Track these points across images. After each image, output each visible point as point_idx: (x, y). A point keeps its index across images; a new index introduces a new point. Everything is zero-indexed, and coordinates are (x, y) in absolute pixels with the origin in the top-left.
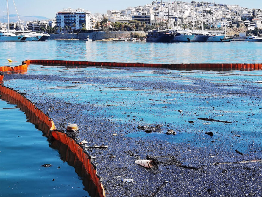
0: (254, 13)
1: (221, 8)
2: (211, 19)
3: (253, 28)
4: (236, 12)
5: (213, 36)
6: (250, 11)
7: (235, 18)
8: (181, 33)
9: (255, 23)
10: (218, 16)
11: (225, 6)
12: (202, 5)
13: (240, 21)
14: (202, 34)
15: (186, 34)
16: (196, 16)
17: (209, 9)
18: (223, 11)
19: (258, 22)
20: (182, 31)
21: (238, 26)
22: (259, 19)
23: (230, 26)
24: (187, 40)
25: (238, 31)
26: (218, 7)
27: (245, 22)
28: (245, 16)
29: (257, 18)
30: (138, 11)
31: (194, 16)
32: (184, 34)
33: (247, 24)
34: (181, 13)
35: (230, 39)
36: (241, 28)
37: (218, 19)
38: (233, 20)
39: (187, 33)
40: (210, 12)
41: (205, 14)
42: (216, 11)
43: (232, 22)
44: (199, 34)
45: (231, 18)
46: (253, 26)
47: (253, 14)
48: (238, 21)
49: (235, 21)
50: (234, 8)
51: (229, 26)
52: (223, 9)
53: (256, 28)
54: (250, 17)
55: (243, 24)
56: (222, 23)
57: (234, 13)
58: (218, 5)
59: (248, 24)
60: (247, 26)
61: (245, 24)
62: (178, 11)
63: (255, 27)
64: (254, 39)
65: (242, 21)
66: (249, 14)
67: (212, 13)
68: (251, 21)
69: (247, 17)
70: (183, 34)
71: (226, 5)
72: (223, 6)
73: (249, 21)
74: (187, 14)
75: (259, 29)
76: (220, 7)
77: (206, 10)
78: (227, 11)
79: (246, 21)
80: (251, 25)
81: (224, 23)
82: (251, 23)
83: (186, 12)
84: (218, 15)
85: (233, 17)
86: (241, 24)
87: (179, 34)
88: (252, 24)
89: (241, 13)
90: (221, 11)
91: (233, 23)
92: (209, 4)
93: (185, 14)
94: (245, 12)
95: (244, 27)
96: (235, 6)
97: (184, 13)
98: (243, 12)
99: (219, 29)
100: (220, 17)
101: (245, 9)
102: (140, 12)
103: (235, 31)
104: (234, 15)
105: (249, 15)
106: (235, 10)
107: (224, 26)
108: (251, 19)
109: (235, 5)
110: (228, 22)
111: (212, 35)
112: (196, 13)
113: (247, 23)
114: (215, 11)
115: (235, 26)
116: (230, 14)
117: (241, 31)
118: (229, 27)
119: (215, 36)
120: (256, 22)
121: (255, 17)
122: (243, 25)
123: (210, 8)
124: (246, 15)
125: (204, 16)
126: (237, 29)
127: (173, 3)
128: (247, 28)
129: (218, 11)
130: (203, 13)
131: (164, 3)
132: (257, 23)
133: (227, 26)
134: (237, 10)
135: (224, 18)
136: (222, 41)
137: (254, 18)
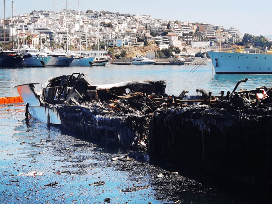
0: (168, 25)
1: (126, 20)
2: (110, 35)
3: (166, 46)
4: (146, 25)
5: (80, 58)
6: (165, 23)
7: (142, 34)
8: (32, 54)
9: (169, 40)
10: (120, 31)
11: (132, 17)
12: (100, 15)
13: (149, 38)
14: (65, 56)
15: (40, 56)
16: (90, 29)
17: (109, 21)
18: (129, 23)
19: (173, 38)
20: (34, 51)
21: (146, 44)
22: (175, 34)
23: (135, 44)
24: (41, 64)
25: (146, 51)
26: (123, 18)
27: (156, 39)
28: (157, 30)
29: (173, 33)
30: (8, 24)
31: (87, 31)
32: (37, 55)
33: (158, 42)
34: (69, 26)
35: (104, 62)
36: (150, 46)
37: (120, 34)
38: (139, 36)
39: (41, 54)
40: (109, 26)
41: (103, 28)
42: (119, 23)
43: (138, 38)
44: (60, 56)
45: (137, 32)
46: (167, 43)
47: (168, 28)
48: (146, 37)
49: (142, 37)
50: (144, 19)
51: (133, 44)
52: (128, 20)
53: (171, 47)
54: (164, 31)
55: (152, 41)
56: (124, 39)
57: (143, 26)
58: (122, 15)
59: (160, 41)
60: (158, 43)
61: (156, 40)
62: (65, 24)
63: (169, 45)
64: (142, 61)
65: (151, 36)
66: (163, 27)
67: (112, 26)
68: (165, 37)
69: (160, 32)
70: (35, 55)
71: (134, 16)
72: (129, 16)
73: (161, 38)
74: (77, 27)
75: (176, 47)
76: (125, 18)
77: (104, 23)
78: (134, 24)
79: (157, 37)
80: (164, 43)
81: (126, 40)
82: (165, 39)
83: (76, 24)
84: (120, 29)
85: (139, 32)
86: (149, 41)
87: (30, 56)
88: (166, 41)
89: (152, 26)
90: (126, 25)
91: (139, 40)
92: (111, 13)
93: (75, 27)
94: (157, 25)
95: (154, 45)
96: (145, 17)
97: (73, 26)
98: (155, 25)
99: (119, 49)
100: (123, 31)
101: (158, 21)
102: (10, 24)
103: (141, 51)
104: (142, 29)
105: (163, 29)
106: (144, 22)
107: (127, 44)
108: (165, 34)
109: (146, 15)
110: (132, 38)
111: (78, 57)
112: (90, 26)
113: (159, 39)
114: (117, 23)
115: (142, 44)
116: (137, 27)
117: (149, 51)
118: (133, 46)
119: (83, 58)
120: (171, 38)
121: (170, 31)
122: (153, 43)
123: (111, 19)
124: (158, 28)
125: (101, 30)
126: (144, 48)
127: (61, 13)
128: (159, 46)
129: (121, 24)
130: (99, 27)
131: (48, 12)
132: (173, 40)
133: (131, 44)
134: (147, 22)
135: (128, 33)
136: (92, 65)
137: (169, 33)
